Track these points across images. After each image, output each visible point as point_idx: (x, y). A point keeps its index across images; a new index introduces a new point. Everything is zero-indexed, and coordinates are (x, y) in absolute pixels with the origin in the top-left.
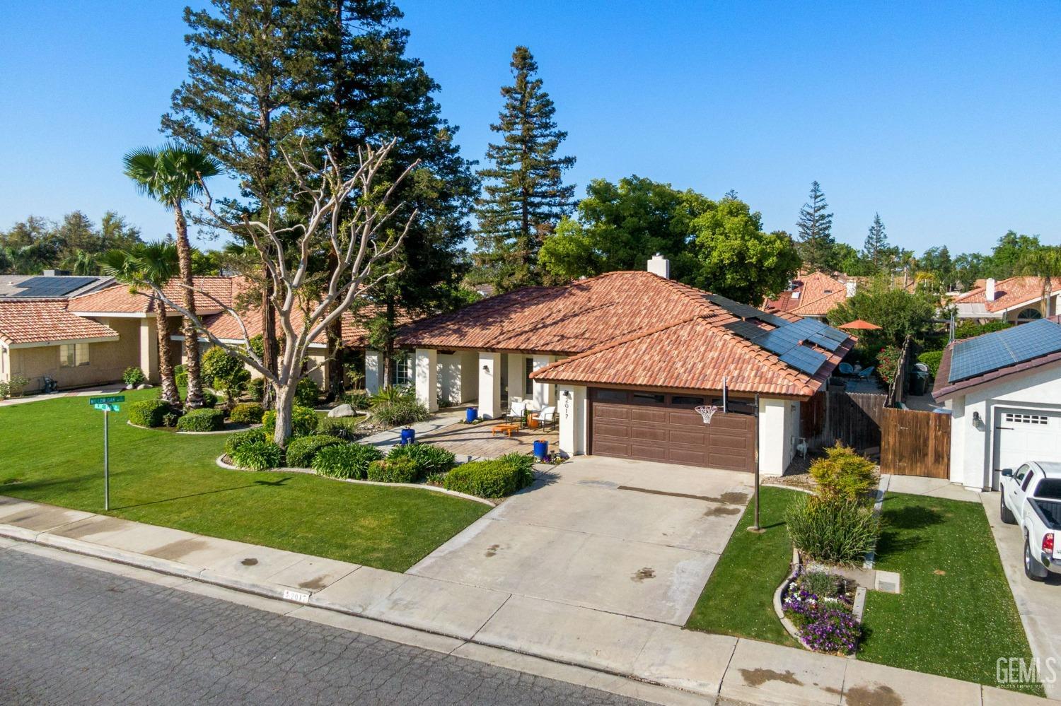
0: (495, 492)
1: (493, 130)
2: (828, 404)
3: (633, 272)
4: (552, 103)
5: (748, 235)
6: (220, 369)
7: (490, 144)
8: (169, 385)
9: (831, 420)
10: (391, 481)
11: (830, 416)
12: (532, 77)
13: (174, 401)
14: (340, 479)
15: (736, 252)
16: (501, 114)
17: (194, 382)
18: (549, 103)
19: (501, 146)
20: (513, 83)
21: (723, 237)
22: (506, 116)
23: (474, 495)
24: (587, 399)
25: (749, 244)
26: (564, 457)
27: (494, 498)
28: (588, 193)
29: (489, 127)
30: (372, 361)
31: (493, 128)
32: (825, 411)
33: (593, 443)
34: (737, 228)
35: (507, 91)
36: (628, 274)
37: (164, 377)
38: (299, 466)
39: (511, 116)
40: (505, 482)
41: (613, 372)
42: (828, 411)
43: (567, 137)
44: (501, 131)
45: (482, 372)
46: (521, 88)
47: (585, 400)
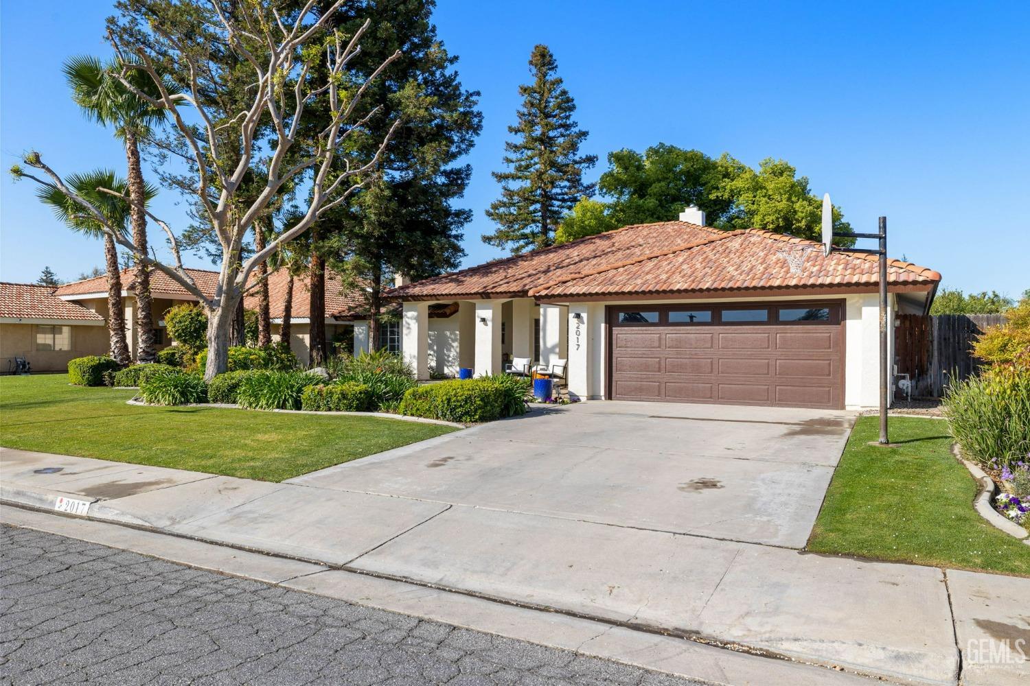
0: (467, 413)
1: (511, 132)
2: (936, 333)
3: (663, 223)
4: (573, 100)
5: (796, 196)
6: (183, 330)
7: (506, 142)
8: (117, 342)
9: (940, 354)
10: (330, 409)
11: (940, 349)
12: (552, 76)
13: (122, 360)
14: (267, 410)
15: (782, 214)
16: (519, 112)
17: (144, 337)
18: (569, 100)
19: (518, 144)
20: (533, 82)
21: (766, 199)
22: (524, 115)
23: (437, 418)
24: (606, 323)
25: (797, 206)
26: (575, 399)
27: (466, 422)
28: (610, 160)
29: (507, 129)
30: (361, 331)
31: (511, 129)
32: (932, 342)
33: (614, 384)
34: (782, 188)
35: (525, 90)
36: (657, 226)
37: (112, 333)
38: (222, 401)
39: (530, 114)
40: (482, 400)
41: (639, 281)
42: (935, 343)
43: (588, 137)
44: (519, 134)
45: (479, 324)
46: (540, 87)
47: (603, 326)
